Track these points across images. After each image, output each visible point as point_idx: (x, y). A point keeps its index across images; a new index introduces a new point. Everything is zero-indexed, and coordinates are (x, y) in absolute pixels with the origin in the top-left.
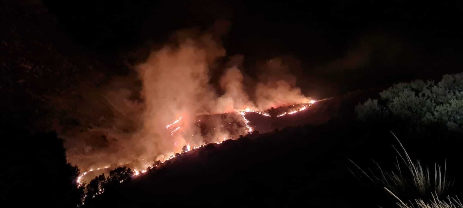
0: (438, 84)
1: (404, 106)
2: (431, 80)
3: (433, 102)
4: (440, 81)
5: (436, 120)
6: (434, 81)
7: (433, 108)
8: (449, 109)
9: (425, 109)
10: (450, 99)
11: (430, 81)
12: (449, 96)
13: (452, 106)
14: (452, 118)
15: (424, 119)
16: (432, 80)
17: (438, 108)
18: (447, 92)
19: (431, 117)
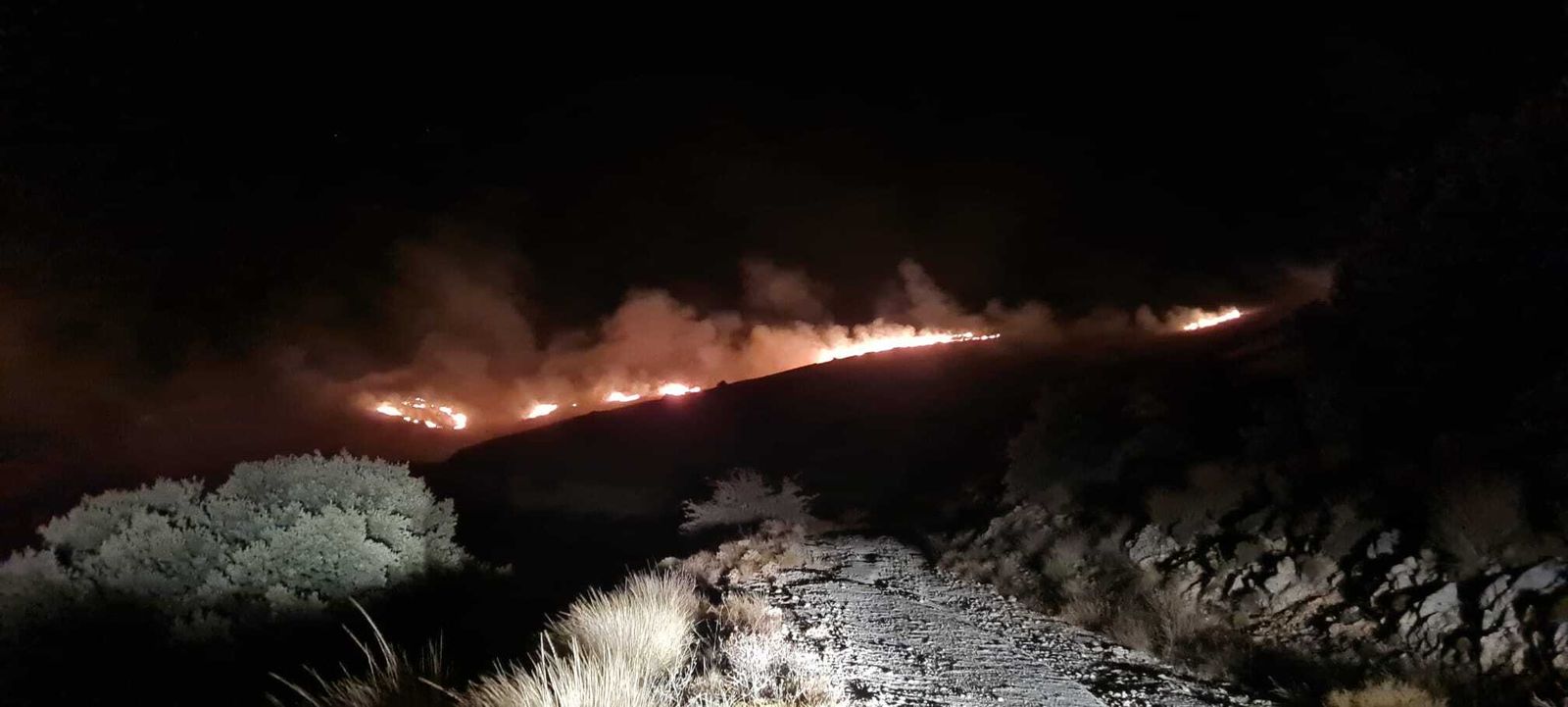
0: (218, 490)
1: (141, 562)
2: (194, 478)
3: (220, 539)
4: (224, 480)
5: (236, 588)
6: (203, 481)
7: (222, 558)
8: (267, 555)
9: (199, 561)
10: (262, 528)
11: (192, 482)
12: (258, 520)
13: (273, 544)
14: (276, 576)
15: (202, 591)
16: (198, 480)
17: (239, 555)
18: (250, 510)
19: (224, 581)
